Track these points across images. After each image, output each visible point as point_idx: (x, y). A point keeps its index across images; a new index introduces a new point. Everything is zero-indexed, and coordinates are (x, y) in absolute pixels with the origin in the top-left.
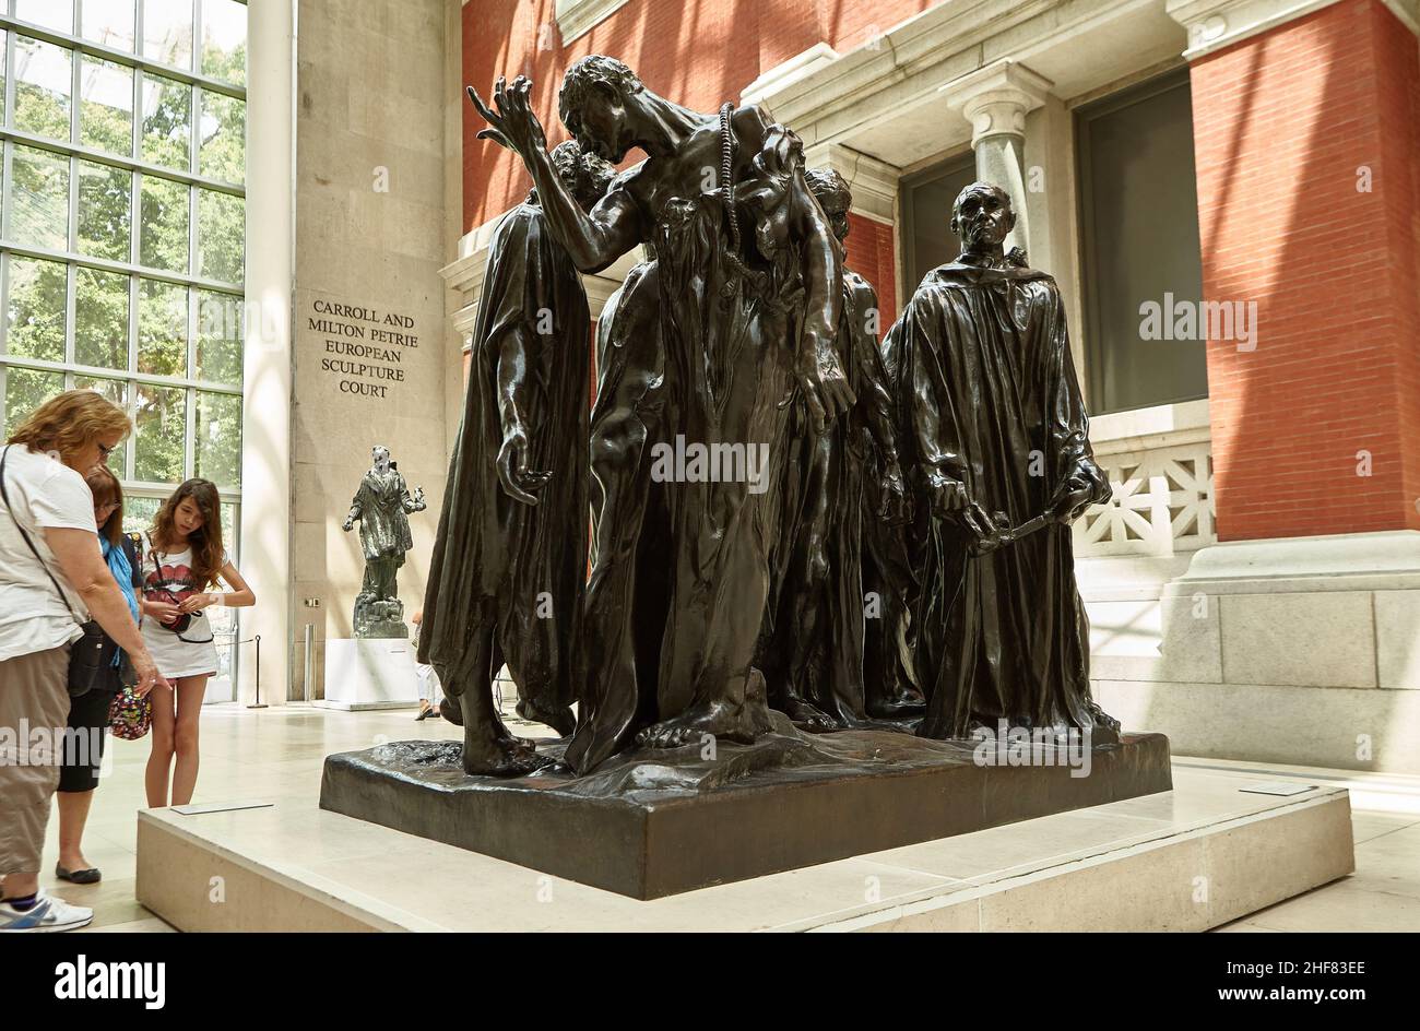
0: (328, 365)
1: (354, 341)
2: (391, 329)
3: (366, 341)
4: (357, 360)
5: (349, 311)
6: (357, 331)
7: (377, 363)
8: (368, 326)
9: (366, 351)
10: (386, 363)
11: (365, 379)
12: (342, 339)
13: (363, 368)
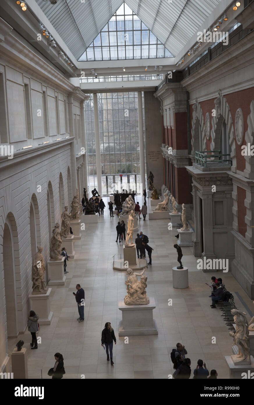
0: (150, 159)
2: (157, 153)
4: (154, 157)
5: (152, 152)
6: (153, 154)
8: (155, 153)
10: (157, 157)
11: (155, 159)
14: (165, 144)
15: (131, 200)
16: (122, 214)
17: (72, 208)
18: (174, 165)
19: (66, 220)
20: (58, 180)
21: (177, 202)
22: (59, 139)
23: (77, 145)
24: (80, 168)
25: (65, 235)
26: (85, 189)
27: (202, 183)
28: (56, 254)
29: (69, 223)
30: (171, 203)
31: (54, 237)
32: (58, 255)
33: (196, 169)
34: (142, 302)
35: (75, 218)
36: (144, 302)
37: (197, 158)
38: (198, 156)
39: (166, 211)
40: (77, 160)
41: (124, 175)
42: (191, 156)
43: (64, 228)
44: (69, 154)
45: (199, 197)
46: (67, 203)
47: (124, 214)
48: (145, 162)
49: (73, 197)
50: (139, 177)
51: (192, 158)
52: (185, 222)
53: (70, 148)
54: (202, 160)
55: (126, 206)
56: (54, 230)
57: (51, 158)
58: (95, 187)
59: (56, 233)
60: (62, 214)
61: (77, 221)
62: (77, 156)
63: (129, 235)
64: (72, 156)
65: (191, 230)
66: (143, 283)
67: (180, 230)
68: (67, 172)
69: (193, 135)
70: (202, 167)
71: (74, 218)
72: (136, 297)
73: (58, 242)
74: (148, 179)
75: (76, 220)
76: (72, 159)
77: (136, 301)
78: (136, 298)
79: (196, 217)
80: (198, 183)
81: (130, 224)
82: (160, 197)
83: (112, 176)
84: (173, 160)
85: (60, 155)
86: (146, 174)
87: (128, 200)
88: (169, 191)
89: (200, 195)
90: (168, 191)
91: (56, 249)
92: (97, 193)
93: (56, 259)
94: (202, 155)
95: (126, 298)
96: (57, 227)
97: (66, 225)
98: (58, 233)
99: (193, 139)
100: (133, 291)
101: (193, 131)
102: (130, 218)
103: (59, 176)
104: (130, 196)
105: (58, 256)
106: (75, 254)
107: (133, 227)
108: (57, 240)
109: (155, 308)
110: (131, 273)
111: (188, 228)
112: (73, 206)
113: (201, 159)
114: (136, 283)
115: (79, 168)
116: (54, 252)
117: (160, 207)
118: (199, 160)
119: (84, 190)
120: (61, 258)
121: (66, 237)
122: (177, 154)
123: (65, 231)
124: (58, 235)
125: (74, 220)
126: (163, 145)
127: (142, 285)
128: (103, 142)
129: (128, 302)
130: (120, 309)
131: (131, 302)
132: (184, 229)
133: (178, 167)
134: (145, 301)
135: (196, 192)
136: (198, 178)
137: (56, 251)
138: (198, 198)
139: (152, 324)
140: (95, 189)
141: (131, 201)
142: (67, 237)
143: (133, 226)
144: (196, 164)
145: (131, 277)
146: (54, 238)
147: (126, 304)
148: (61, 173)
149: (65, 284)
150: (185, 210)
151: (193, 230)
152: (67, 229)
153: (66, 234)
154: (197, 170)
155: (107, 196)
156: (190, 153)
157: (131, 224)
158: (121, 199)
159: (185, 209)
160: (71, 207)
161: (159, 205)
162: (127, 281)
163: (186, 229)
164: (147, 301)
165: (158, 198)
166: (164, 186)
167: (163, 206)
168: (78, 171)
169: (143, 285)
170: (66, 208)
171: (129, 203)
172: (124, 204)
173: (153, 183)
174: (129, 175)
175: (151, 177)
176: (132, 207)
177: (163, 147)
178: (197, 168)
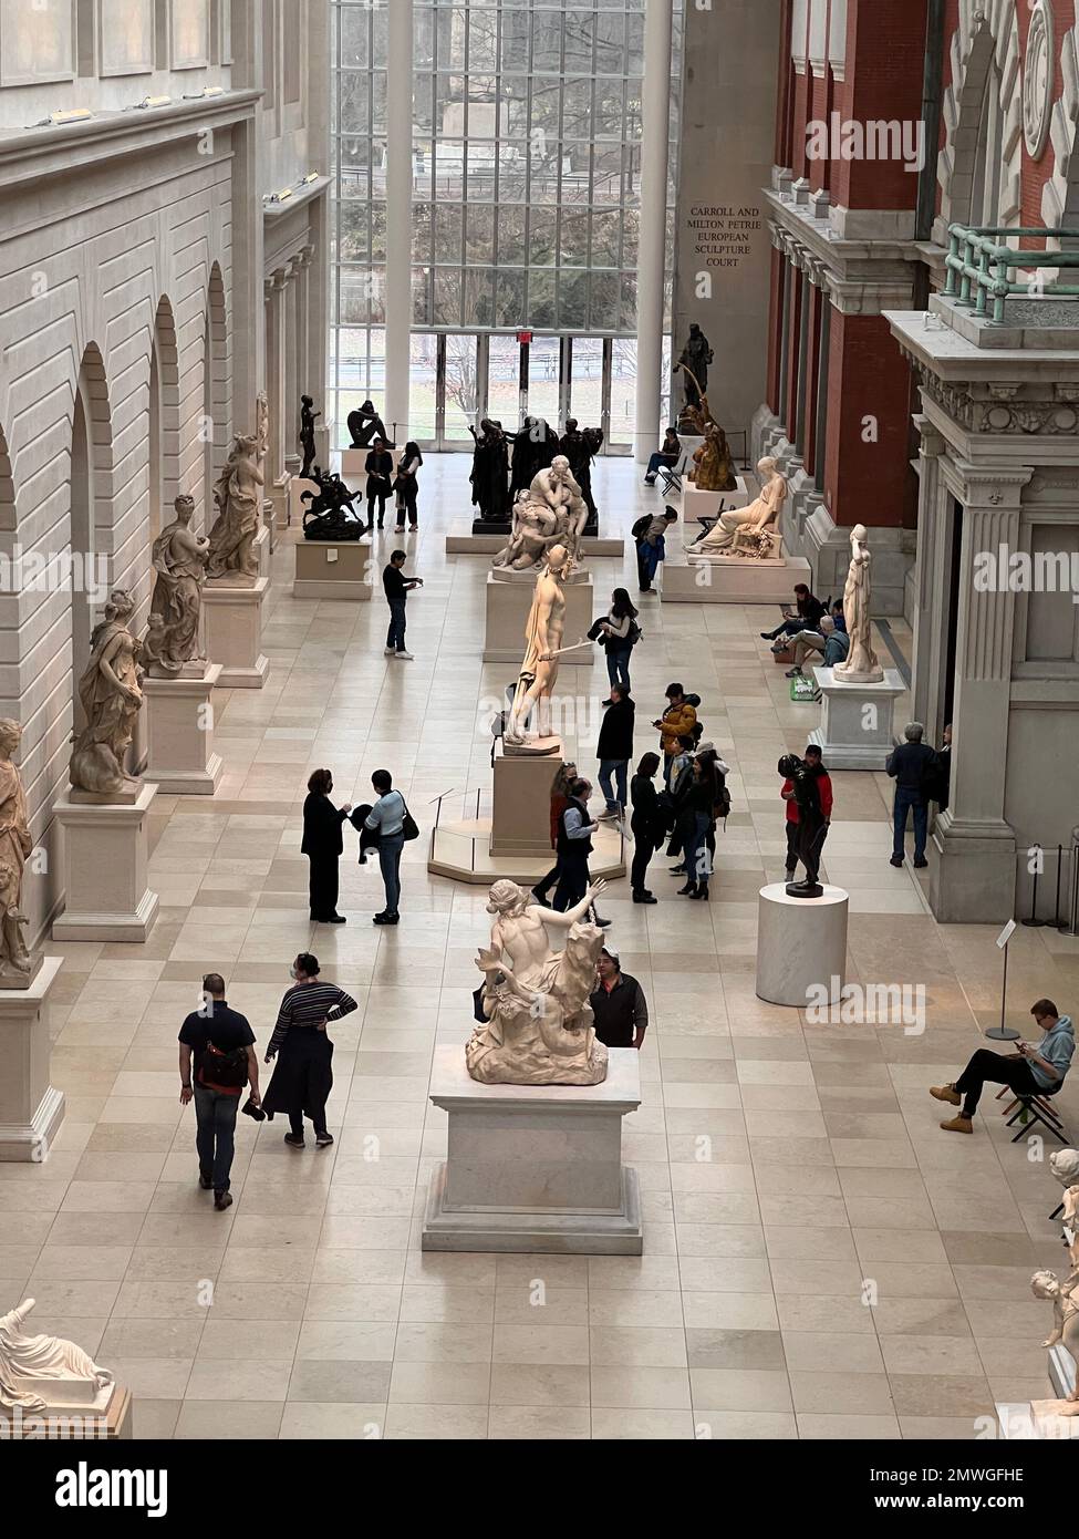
0: (699, 249)
1: (716, 231)
2: (742, 218)
3: (725, 230)
4: (718, 243)
5: (714, 212)
6: (719, 224)
7: (731, 244)
8: (726, 220)
9: (724, 237)
10: (738, 243)
11: (724, 255)
12: (709, 231)
13: (722, 248)
14: (790, 166)
15: (565, 486)
16: (510, 563)
17: (223, 507)
18: (828, 295)
19: (178, 572)
20: (141, 342)
21: (830, 510)
22: (163, 95)
23: (274, 143)
24: (290, 277)
25: (171, 658)
26: (308, 402)
27: (971, 412)
28: (105, 767)
29: (196, 594)
30: (794, 517)
31: (100, 672)
32: (116, 774)
33: (942, 329)
34: (562, 1068)
35: (239, 565)
36: (574, 1069)
37: (958, 264)
38: (965, 254)
39: (764, 556)
40: (268, 233)
41: (539, 335)
42: (927, 250)
43: (166, 622)
44: (225, 192)
45: (950, 495)
46: (194, 481)
47: (518, 561)
48: (670, 268)
49: (230, 448)
50: (628, 352)
51: (933, 264)
52: (859, 629)
53: (233, 154)
54: (984, 280)
55: (532, 513)
56: (100, 630)
57: (105, 211)
58: (368, 391)
59: (112, 649)
60: (159, 541)
61: (242, 583)
62: (272, 208)
63: (529, 683)
64: (240, 201)
65: (890, 681)
66: (575, 963)
67: (829, 671)
68: (201, 295)
69: (949, 128)
70: (981, 323)
71: (229, 567)
72: (531, 1043)
73: (121, 702)
74: (675, 370)
75: (241, 575)
76: (238, 222)
77: (533, 1061)
78: (534, 1049)
79: (923, 606)
80: (947, 411)
81: (543, 624)
82: (739, 480)
83: (474, 339)
84: (825, 267)
85: (164, 196)
86: (667, 340)
87: (546, 484)
88: (793, 447)
89: (952, 477)
90: (784, 443)
91: (109, 742)
92: (377, 425)
93: (106, 795)
94: (983, 252)
95: (474, 1045)
96: (117, 611)
97: (180, 606)
98: (122, 647)
99: (950, 150)
100: (518, 1009)
101: (951, 101)
102: (546, 586)
103: (150, 318)
104: (561, 460)
105: (117, 781)
106: (221, 773)
107: (555, 641)
108: (115, 686)
109: (634, 1105)
110: (512, 905)
111: (876, 663)
112: (228, 495)
113: (979, 274)
114: (541, 965)
115: (278, 276)
116: (97, 759)
117: (729, 533)
118: (969, 279)
119: (305, 409)
120: (130, 792)
121: (173, 675)
122: (848, 235)
123: (170, 636)
124: (120, 661)
125: (229, 575)
126: (779, 173)
127: (570, 979)
128: (430, 134)
129: (487, 1068)
130: (437, 1100)
131: (504, 1066)
132: (851, 670)
133: (852, 312)
134: (580, 1068)
135: (932, 462)
136: (949, 385)
137: (105, 750)
138: (942, 497)
139: (615, 1190)
140: (368, 408)
141: (566, 490)
142: (177, 672)
143: (556, 634)
144: (948, 302)
145: (512, 927)
146: (98, 674)
147: (474, 1073)
148: (164, 303)
149: (148, 940)
150: (865, 564)
151: (906, 677)
152: (181, 628)
153: (176, 657)
154: (949, 335)
155: (435, 446)
156: (923, 234)
157: (549, 621)
158: (510, 474)
159: (866, 553)
160: (217, 499)
161: (727, 521)
162: (487, 947)
163: (861, 670)
164: (597, 1066)
165: (732, 485)
166: (765, 417)
167: (747, 529)
168: (271, 292)
169: (577, 976)
170: (182, 506)
171: (554, 498)
172: (526, 505)
173: (704, 390)
174: (570, 340)
175: (695, 357)
176: (567, 526)
177: (777, 184)
178: (948, 323)
